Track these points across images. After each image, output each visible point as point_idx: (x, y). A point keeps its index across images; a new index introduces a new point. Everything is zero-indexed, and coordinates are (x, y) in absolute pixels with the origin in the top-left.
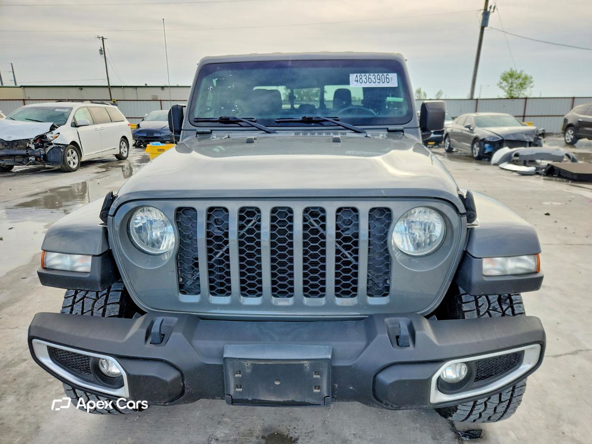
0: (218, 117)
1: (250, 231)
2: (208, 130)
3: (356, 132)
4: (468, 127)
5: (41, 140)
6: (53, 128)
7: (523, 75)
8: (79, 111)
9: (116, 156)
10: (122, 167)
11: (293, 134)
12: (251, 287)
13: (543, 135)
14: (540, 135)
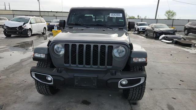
0: (74, 23)
1: (81, 50)
2: (72, 26)
3: (110, 28)
4: (152, 28)
5: (21, 27)
6: (24, 24)
7: (173, 12)
8: (32, 19)
9: (42, 33)
10: (44, 36)
11: (94, 28)
12: (81, 63)
13: (176, 31)
14: (175, 31)
